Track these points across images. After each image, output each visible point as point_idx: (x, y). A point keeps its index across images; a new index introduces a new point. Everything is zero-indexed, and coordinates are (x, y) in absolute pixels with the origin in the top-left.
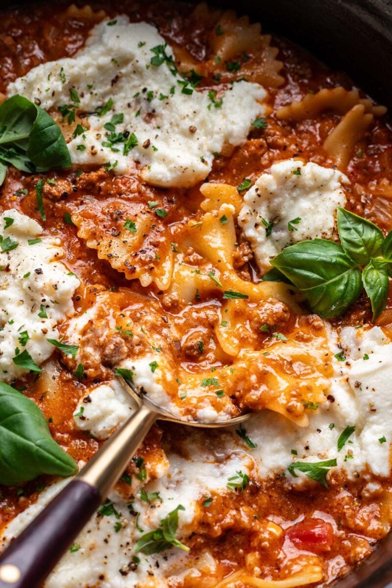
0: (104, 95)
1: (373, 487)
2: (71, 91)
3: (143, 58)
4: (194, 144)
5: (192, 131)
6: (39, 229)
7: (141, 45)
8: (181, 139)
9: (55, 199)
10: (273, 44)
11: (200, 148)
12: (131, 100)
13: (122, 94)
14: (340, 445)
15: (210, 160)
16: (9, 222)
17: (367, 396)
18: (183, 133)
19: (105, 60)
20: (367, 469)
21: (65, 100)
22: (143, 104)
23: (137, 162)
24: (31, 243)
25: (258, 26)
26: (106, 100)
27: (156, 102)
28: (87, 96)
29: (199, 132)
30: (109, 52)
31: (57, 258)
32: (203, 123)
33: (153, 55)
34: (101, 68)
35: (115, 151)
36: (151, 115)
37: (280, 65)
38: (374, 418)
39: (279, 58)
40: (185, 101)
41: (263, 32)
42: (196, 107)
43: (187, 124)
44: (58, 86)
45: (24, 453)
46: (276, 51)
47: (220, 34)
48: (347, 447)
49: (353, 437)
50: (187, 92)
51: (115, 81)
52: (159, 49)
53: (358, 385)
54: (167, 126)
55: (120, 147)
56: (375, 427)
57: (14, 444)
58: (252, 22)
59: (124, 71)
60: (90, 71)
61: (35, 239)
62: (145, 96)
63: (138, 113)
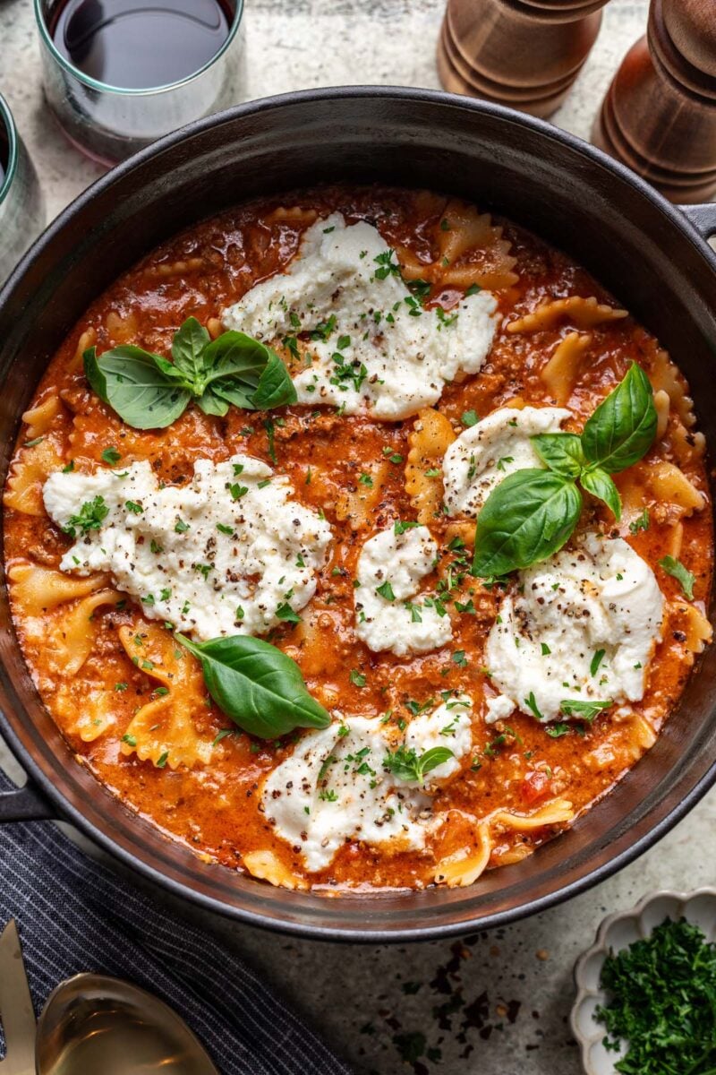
0: (325, 311)
1: (625, 712)
2: (292, 316)
3: (367, 269)
4: (424, 371)
5: (420, 359)
6: (270, 471)
7: (363, 255)
8: (409, 366)
9: (285, 441)
10: (505, 236)
11: (430, 374)
12: (357, 319)
13: (345, 310)
14: (594, 670)
15: (440, 385)
16: (238, 468)
17: (622, 618)
18: (410, 360)
19: (324, 277)
20: (623, 695)
21: (286, 326)
22: (371, 327)
23: (367, 398)
24: (261, 486)
25: (487, 217)
26: (328, 316)
27: (383, 324)
28: (308, 316)
29: (429, 358)
30: (328, 266)
31: (290, 498)
32: (432, 347)
33: (377, 266)
34: (320, 285)
35: (344, 389)
36: (379, 338)
37: (513, 261)
38: (627, 640)
39: (512, 253)
40: (412, 325)
41: (493, 224)
42: (425, 331)
43: (414, 350)
44: (279, 315)
45: (281, 710)
46: (508, 245)
47: (447, 229)
48: (601, 672)
49: (605, 660)
50: (414, 313)
51: (336, 296)
52: (383, 258)
53: (613, 607)
54: (392, 352)
55: (349, 383)
56: (629, 651)
57: (272, 702)
58: (480, 213)
59: (344, 284)
60: (310, 289)
61: (264, 481)
62: (371, 318)
63: (366, 337)
